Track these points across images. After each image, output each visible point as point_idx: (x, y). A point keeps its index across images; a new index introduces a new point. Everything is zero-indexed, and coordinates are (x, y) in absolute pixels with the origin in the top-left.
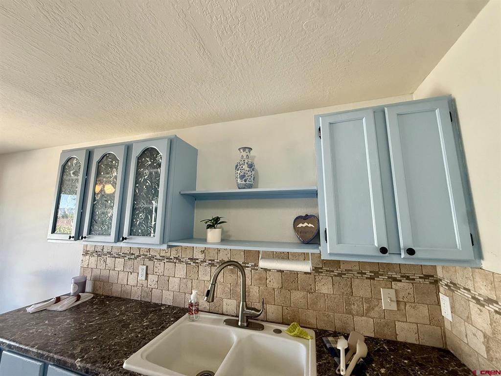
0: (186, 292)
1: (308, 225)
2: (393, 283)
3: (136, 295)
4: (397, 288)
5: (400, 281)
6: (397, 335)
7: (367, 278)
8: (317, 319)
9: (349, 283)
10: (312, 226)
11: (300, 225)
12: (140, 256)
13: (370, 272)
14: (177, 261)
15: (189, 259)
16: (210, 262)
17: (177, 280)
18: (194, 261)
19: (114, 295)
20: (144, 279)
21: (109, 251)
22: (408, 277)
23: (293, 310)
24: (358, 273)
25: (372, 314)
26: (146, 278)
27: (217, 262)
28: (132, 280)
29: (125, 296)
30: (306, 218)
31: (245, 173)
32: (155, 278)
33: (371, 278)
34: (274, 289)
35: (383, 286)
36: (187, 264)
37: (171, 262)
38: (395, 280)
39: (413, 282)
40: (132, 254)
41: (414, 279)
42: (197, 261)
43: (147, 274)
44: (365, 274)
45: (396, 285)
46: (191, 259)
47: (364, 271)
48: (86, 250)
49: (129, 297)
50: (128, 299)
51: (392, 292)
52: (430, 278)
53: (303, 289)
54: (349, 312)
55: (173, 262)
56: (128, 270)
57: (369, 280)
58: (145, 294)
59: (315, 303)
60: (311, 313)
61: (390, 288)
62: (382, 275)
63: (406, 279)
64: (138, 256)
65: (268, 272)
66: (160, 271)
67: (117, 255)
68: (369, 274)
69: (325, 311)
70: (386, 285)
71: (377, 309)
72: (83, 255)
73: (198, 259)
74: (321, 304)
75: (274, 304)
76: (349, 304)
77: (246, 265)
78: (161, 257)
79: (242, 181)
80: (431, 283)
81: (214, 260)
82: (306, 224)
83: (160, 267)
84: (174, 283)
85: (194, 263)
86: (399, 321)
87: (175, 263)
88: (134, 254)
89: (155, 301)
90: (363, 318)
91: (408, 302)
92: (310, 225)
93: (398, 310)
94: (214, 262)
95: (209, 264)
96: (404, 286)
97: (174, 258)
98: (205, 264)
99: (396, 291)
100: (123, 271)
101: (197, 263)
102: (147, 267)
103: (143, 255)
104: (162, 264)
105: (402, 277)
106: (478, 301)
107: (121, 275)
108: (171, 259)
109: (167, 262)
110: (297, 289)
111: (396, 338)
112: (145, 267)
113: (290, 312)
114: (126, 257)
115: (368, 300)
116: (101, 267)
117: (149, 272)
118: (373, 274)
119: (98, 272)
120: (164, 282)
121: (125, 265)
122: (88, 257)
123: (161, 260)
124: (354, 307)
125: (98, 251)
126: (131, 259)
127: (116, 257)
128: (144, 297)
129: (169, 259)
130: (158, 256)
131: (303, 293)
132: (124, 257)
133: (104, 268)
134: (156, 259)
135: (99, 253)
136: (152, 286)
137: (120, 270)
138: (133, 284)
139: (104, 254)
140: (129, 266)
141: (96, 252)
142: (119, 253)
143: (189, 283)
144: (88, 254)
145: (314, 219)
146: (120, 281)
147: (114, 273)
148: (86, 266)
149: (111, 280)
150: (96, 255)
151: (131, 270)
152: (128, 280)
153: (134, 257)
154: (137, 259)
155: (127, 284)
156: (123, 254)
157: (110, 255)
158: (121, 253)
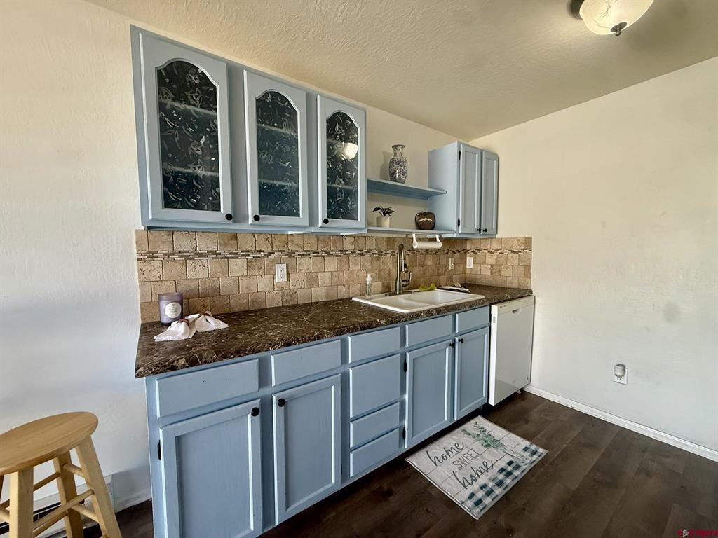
0: (338, 284)
3: (274, 301)
6: (453, 281)
7: (445, 254)
10: (431, 220)
11: (422, 220)
12: (273, 253)
14: (327, 254)
16: (360, 252)
17: (328, 275)
19: (236, 310)
20: (285, 279)
21: (211, 249)
24: (443, 251)
25: (447, 273)
26: (288, 280)
27: (366, 252)
28: (264, 284)
29: (257, 307)
30: (424, 215)
31: (406, 170)
32: (299, 277)
33: (447, 253)
35: (451, 257)
36: (337, 256)
37: (318, 256)
40: (260, 251)
41: (460, 252)
43: (288, 274)
44: (445, 251)
45: (455, 256)
46: (341, 251)
48: (149, 252)
49: (263, 307)
50: (263, 309)
53: (420, 265)
54: (438, 274)
55: (322, 256)
56: (256, 273)
58: (287, 298)
59: (425, 273)
60: (422, 279)
61: (453, 258)
62: (450, 251)
64: (270, 254)
66: (306, 268)
67: (230, 254)
69: (429, 277)
71: (448, 270)
72: (138, 260)
73: (348, 251)
74: (427, 274)
76: (438, 270)
77: (387, 252)
78: (305, 251)
79: (403, 177)
80: (465, 253)
81: (362, 251)
82: (426, 219)
83: (304, 263)
84: (325, 278)
85: (344, 254)
86: (454, 274)
87: (324, 257)
88: (263, 251)
89: (302, 301)
90: (443, 276)
91: (458, 264)
92: (429, 219)
93: (454, 268)
95: (359, 254)
96: (457, 256)
97: (323, 251)
98: (355, 255)
99: (455, 258)
100: (247, 275)
101: (348, 254)
102: (287, 265)
103: (279, 251)
104: (307, 259)
105: (456, 251)
106: (491, 252)
107: (243, 283)
108: (318, 253)
109: (314, 256)
110: (416, 266)
112: (284, 266)
114: (249, 256)
115: (445, 265)
116: (200, 276)
117: (290, 271)
118: (448, 251)
119: (193, 285)
120: (312, 279)
121: (250, 266)
122: (156, 263)
123: (306, 255)
124: (440, 271)
125: (184, 252)
126: (259, 257)
127: (229, 258)
128: (286, 301)
129: (316, 253)
130: (301, 252)
131: (419, 268)
132: (245, 256)
133: (206, 276)
134: (299, 255)
135: (188, 254)
136: (297, 286)
137: (240, 275)
138: (268, 289)
139: (201, 255)
140: (256, 268)
141: (180, 252)
142: (235, 251)
143: (341, 274)
144: (157, 257)
145: (431, 215)
146: (243, 290)
147: (229, 281)
148: (158, 279)
149: (224, 291)
150: (181, 257)
151: (261, 273)
152: (257, 285)
153: (263, 255)
154: (269, 257)
155: (258, 291)
156: (242, 252)
157: (215, 256)
158: (237, 251)
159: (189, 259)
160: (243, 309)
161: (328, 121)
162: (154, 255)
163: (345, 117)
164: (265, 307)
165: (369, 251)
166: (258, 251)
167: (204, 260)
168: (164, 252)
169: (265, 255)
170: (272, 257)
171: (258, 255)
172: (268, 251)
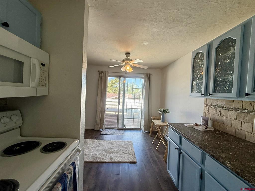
3: (252, 139)
19: (230, 133)
21: (222, 105)
28: (246, 127)
29: (240, 137)
40: (245, 109)
48: (206, 104)
56: (241, 120)
64: (252, 112)
67: (229, 108)
72: (204, 106)
88: (247, 110)
100: (236, 120)
107: (234, 122)
114: (238, 111)
116: (217, 114)
119: (215, 117)
121: (238, 115)
122: (207, 108)
125: (214, 105)
127: (229, 110)
132: (236, 110)
133: (220, 115)
137: (233, 118)
138: (248, 130)
139: (219, 107)
140: (242, 117)
141: (213, 105)
142: (231, 108)
144: (208, 106)
146: (234, 125)
147: (228, 119)
148: (207, 112)
149: (225, 123)
150: (213, 107)
151: (244, 121)
152: (241, 126)
153: (247, 112)
154: (251, 113)
155: (241, 129)
156: (235, 108)
157: (223, 108)
158: (233, 108)
159: (215, 108)
160: (232, 134)
164: (244, 139)
166: (244, 109)
167: (220, 109)
169: (248, 112)
170: (253, 114)
171: (243, 111)
172: (251, 110)
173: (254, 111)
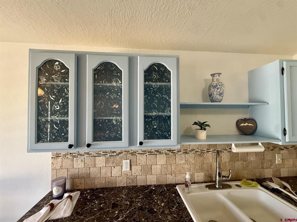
0: (167, 173)
1: (248, 124)
2: (281, 151)
3: (122, 182)
4: (282, 153)
5: (283, 150)
6: (281, 174)
7: (271, 150)
8: (248, 174)
9: (263, 154)
10: (252, 125)
11: (242, 125)
12: (122, 153)
13: (272, 147)
14: (158, 153)
15: (167, 151)
16: (184, 151)
17: (159, 167)
18: (172, 152)
19: (99, 187)
20: (129, 169)
21: (86, 152)
22: (286, 147)
23: (236, 172)
24: (267, 148)
25: (273, 167)
26: (131, 169)
27: (190, 151)
28: (116, 172)
29: (110, 186)
30: (245, 120)
31: (223, 92)
32: (139, 168)
33: (273, 150)
34: (226, 162)
35: (277, 153)
36: (166, 154)
37: (152, 154)
38: (282, 149)
39: (288, 149)
40: (114, 152)
41: (288, 148)
42: (174, 152)
43: (131, 165)
44: (270, 148)
45: (282, 152)
46: (169, 150)
47: (269, 147)
48: (57, 154)
49: (114, 186)
50: (114, 187)
51: (280, 155)
52: (294, 147)
53: (241, 160)
54: (263, 168)
55: (154, 154)
56: (111, 165)
57: (271, 151)
58: (131, 181)
59: (247, 166)
60: (245, 172)
61: (279, 154)
62: (276, 148)
63: (286, 149)
64: (120, 153)
65: (222, 153)
66: (143, 162)
67: (96, 154)
68: (271, 148)
69: (252, 169)
70: (278, 152)
71: (274, 164)
72: (52, 158)
73: (175, 150)
74: (250, 167)
75: (226, 171)
76: (262, 164)
77: (209, 150)
78: (143, 151)
79: (220, 97)
80: (294, 149)
81: (187, 150)
82: (246, 124)
83: (142, 159)
84: (157, 169)
85: (172, 153)
86: (282, 168)
87: (156, 155)
88: (116, 152)
89: (140, 183)
90: (268, 169)
91: (286, 159)
92: (250, 125)
93: (282, 163)
94: (187, 151)
95: (184, 152)
96: (285, 152)
97: (155, 151)
98: (180, 153)
99: (282, 154)
100: (106, 166)
101: (175, 153)
103: (125, 152)
104: (144, 156)
105: (284, 148)
107: (103, 171)
108: (152, 152)
109: (149, 154)
110: (238, 160)
111: (280, 176)
112: (129, 161)
113: (235, 174)
114: (107, 155)
115: (271, 161)
116: (80, 166)
117: (132, 164)
118: (273, 148)
119: (76, 171)
120: (147, 169)
121: (107, 161)
122: (60, 159)
123: (143, 154)
124: (265, 165)
125: (73, 153)
126: (113, 156)
127: (96, 156)
128: (129, 183)
129: (150, 152)
130: (140, 152)
131: (241, 162)
132: (105, 155)
133: (83, 166)
134: (138, 154)
135: (75, 155)
136: (137, 174)
137: (101, 166)
138: (117, 175)
139: (81, 155)
140: (111, 162)
141: (71, 154)
142: (99, 153)
143: (169, 167)
144: (60, 156)
145: (252, 120)
146: (103, 175)
147: (95, 169)
148: (60, 168)
149: (92, 176)
150: (71, 156)
151: (114, 165)
152: (111, 172)
153: (115, 154)
154: (119, 155)
155: (111, 176)
156: (103, 153)
157: (88, 155)
158: (101, 152)
159: (75, 157)
160: (102, 186)
161: (145, 72)
162: (59, 155)
163: (160, 66)
164: (115, 186)
165: (192, 150)
166: (113, 152)
167: (82, 158)
168: (63, 154)
169: (117, 154)
170: (121, 155)
171: (112, 154)
172: (119, 152)
173: (121, 152)
